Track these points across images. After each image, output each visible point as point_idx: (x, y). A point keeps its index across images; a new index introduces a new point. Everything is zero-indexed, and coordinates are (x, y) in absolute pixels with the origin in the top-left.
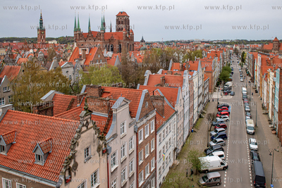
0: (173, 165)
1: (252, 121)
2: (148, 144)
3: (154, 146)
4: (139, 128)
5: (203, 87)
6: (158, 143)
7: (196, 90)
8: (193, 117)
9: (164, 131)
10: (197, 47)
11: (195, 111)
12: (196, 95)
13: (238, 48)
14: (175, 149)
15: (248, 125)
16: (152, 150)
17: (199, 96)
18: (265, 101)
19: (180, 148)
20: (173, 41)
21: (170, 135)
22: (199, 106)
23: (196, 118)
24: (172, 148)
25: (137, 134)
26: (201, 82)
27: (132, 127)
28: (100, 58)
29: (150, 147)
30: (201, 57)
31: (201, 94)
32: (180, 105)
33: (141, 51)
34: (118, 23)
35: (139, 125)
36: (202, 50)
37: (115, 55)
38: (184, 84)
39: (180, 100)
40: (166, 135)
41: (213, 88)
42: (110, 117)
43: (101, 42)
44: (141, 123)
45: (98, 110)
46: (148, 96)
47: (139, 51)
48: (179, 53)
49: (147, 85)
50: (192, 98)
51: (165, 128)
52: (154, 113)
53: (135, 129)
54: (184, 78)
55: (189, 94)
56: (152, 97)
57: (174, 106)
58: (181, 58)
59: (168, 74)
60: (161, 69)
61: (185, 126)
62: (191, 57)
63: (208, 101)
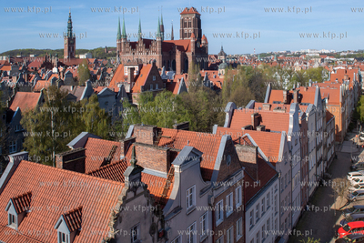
2: (232, 228)
3: (241, 232)
4: (216, 200)
6: (248, 226)
7: (311, 134)
9: (257, 207)
10: (312, 63)
11: (312, 172)
12: (312, 146)
14: (278, 239)
16: (239, 237)
17: (318, 148)
20: (271, 54)
21: (269, 213)
22: (318, 164)
26: (321, 123)
27: (205, 197)
28: (156, 82)
29: (235, 232)
30: (321, 80)
31: (321, 144)
32: (285, 162)
33: (220, 71)
34: (184, 24)
35: (216, 193)
36: (321, 68)
37: (178, 78)
38: (291, 126)
39: (285, 154)
40: (261, 213)
41: (343, 134)
42: (171, 178)
43: (158, 55)
44: (220, 191)
45: (151, 165)
46: (230, 145)
47: (217, 69)
48: (282, 73)
49: (229, 126)
50: (304, 151)
51: (259, 201)
52: (242, 174)
53: (209, 200)
54: (291, 116)
55: (300, 144)
56: (238, 148)
57: (274, 164)
58: (286, 81)
59: (264, 109)
60: (253, 101)
61: (294, 199)
62: (302, 80)
63: (335, 157)
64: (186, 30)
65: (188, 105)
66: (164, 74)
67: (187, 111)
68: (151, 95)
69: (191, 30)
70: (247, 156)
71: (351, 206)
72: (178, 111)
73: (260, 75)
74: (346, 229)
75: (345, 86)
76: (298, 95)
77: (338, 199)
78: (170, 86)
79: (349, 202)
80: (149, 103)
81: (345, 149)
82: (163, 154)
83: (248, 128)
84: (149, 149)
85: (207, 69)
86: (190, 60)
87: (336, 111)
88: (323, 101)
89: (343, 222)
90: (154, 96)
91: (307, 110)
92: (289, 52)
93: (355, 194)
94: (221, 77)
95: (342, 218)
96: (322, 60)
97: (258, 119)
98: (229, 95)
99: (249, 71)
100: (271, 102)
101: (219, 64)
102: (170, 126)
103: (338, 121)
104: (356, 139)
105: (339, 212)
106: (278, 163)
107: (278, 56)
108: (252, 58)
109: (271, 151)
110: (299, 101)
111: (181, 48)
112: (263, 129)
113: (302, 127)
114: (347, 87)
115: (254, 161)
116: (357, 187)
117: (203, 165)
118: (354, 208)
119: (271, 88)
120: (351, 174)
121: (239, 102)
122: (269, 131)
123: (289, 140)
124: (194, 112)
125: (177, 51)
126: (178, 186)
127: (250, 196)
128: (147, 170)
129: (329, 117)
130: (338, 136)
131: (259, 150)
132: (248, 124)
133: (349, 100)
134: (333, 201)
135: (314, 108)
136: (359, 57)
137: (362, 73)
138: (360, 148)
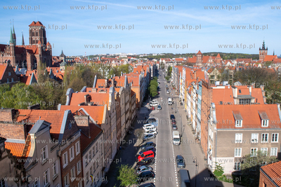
1: (177, 132)
2: (74, 168)
3: (80, 169)
4: (62, 152)
5: (130, 103)
6: (84, 165)
7: (122, 107)
8: (120, 134)
9: (90, 152)
10: (123, 61)
11: (123, 128)
12: (123, 112)
13: (164, 61)
14: (103, 169)
15: (175, 137)
16: (79, 172)
17: (126, 113)
18: (189, 113)
19: (108, 167)
20: (97, 56)
21: (98, 155)
22: (126, 122)
23: (124, 135)
24: (100, 168)
25: (60, 158)
26: (128, 98)
27: (55, 151)
28: (12, 76)
29: (76, 170)
30: (128, 72)
31: (128, 110)
32: (107, 123)
33: (61, 67)
34: (32, 34)
35: (62, 148)
36: (128, 64)
37: (30, 73)
38: (110, 101)
39: (106, 118)
40: (92, 155)
41: (140, 104)
42: (28, 143)
43: (12, 57)
44: (65, 146)
45: (12, 136)
46: (71, 116)
47: (59, 66)
48: (104, 68)
49: (69, 104)
50: (118, 116)
51: (91, 148)
52: (79, 134)
53: (57, 153)
54: (110, 95)
55: (116, 112)
56: (76, 118)
57: (100, 125)
58: (107, 73)
59: (93, 91)
60: (85, 87)
62: (116, 73)
63: (136, 117)
64: (34, 38)
65: (38, 92)
66: (18, 70)
67: (37, 96)
68: (8, 86)
69: (38, 38)
70: (82, 122)
71: (145, 143)
72: (31, 97)
73: (90, 70)
74: (142, 156)
75: (142, 75)
76: (115, 82)
77: (138, 140)
78: (23, 79)
79: (144, 141)
80: (7, 92)
81: (142, 112)
82: (21, 127)
83: (83, 104)
84: (9, 125)
85: (52, 66)
86: (38, 60)
87: (137, 90)
88: (129, 85)
89: (140, 153)
90: (11, 87)
91: (120, 91)
92: (108, 55)
93: (147, 136)
94: (63, 72)
95: (140, 150)
96: (129, 60)
97: (89, 98)
98: (68, 84)
99: (82, 68)
100: (97, 87)
101: (60, 62)
102: (25, 107)
103: (138, 96)
104: (147, 106)
105: (138, 147)
106: (102, 124)
107: (101, 57)
108: (84, 59)
109: (98, 117)
110: (115, 85)
111: (30, 51)
112: (92, 104)
113: (117, 100)
115: (87, 125)
116: (148, 132)
117: (52, 131)
118: (146, 144)
119: (97, 78)
120: (145, 125)
121: (76, 88)
122: (95, 105)
123: (109, 109)
124: (43, 97)
125: (28, 54)
126: (34, 147)
127: (85, 146)
128: (9, 140)
129: (133, 94)
130: (137, 105)
131: (90, 117)
132: (82, 102)
133: (144, 84)
135: (124, 89)
136: (151, 58)
137: (152, 67)
138: (150, 111)
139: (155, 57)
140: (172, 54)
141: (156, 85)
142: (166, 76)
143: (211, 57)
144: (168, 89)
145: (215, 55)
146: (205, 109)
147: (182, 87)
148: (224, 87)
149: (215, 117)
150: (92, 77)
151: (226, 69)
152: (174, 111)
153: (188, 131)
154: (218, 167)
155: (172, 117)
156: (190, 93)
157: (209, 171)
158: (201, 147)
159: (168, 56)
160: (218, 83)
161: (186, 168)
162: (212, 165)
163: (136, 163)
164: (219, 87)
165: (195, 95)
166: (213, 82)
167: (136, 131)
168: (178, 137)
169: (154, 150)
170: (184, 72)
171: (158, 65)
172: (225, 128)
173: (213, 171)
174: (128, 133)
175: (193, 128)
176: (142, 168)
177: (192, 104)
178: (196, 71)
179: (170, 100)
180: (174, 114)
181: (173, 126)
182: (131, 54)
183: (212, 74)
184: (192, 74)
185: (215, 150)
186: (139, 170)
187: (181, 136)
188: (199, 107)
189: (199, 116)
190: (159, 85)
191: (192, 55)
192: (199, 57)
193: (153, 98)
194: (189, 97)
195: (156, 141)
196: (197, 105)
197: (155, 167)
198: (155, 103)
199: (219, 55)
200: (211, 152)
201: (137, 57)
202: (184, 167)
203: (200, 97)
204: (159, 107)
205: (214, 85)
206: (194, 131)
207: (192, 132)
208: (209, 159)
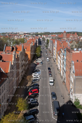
0: (7, 110)
5: (25, 60)
8: (19, 79)
10: (21, 36)
11: (20, 75)
12: (20, 65)
13: (45, 36)
14: (8, 100)
15: (50, 81)
17: (22, 66)
18: (59, 66)
19: (11, 99)
20: (6, 33)
21: (5, 91)
22: (22, 72)
23: (20, 79)
24: (6, 99)
26: (23, 57)
30: (24, 43)
31: (23, 65)
36: (24, 38)
38: (13, 59)
39: (11, 69)
41: (31, 61)
48: (10, 40)
50: (18, 68)
54: (13, 56)
55: (17, 66)
57: (7, 73)
58: (12, 43)
61: (14, 85)
62: (17, 43)
63: (28, 69)
73: (2, 41)
74: (31, 92)
75: (32, 44)
76: (16, 48)
77: (29, 83)
87: (29, 53)
88: (24, 50)
89: (30, 90)
91: (19, 53)
92: (13, 32)
93: (34, 80)
95: (30, 89)
96: (25, 36)
97: (1, 57)
100: (6, 51)
103: (29, 57)
104: (35, 62)
106: (8, 73)
107: (9, 34)
109: (6, 68)
110: (16, 50)
112: (3, 61)
113: (17, 59)
114: (32, 45)
116: (35, 78)
118: (34, 85)
119: (6, 46)
120: (33, 74)
122: (5, 61)
123: (12, 64)
129: (26, 55)
131: (1, 69)
133: (33, 49)
134: (27, 83)
135: (21, 53)
136: (37, 34)
137: (37, 40)
138: (36, 65)
139: (40, 34)
140: (49, 33)
141: (40, 50)
142: (46, 45)
143: (71, 34)
144: (46, 52)
145: (74, 33)
146: (68, 65)
147: (55, 51)
148: (79, 52)
149: (74, 69)
150: (3, 45)
151: (80, 41)
152: (50, 65)
153: (58, 77)
154: (76, 99)
155: (49, 69)
156: (59, 55)
157: (71, 102)
158: (66, 87)
159: (47, 34)
160: (75, 49)
161: (57, 100)
162: (73, 98)
163: (27, 97)
164: (76, 51)
165: (62, 56)
166: (73, 49)
167: (28, 77)
168: (53, 81)
169: (38, 88)
170: (56, 43)
171: (41, 38)
172: (80, 76)
173: (73, 102)
174: (23, 78)
175: (61, 75)
176: (31, 99)
177: (60, 61)
178: (63, 42)
179: (48, 59)
180: (50, 67)
181: (50, 74)
182: (26, 32)
183: (72, 44)
184: (60, 44)
185: (74, 89)
186: (29, 101)
187: (54, 80)
188: (65, 63)
189: (65, 69)
190: (41, 50)
191: (60, 33)
192: (65, 34)
193: (38, 58)
194: (59, 57)
195: (40, 83)
196: (63, 62)
197: (39, 99)
198: (39, 60)
199: (76, 33)
200: (72, 90)
201: (29, 34)
202: (56, 99)
203: (65, 57)
204: (41, 63)
205: (73, 50)
206: (62, 77)
207: (61, 78)
208: (71, 94)
